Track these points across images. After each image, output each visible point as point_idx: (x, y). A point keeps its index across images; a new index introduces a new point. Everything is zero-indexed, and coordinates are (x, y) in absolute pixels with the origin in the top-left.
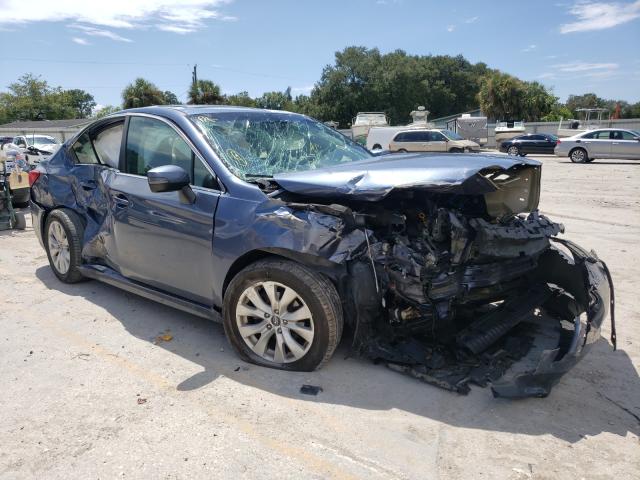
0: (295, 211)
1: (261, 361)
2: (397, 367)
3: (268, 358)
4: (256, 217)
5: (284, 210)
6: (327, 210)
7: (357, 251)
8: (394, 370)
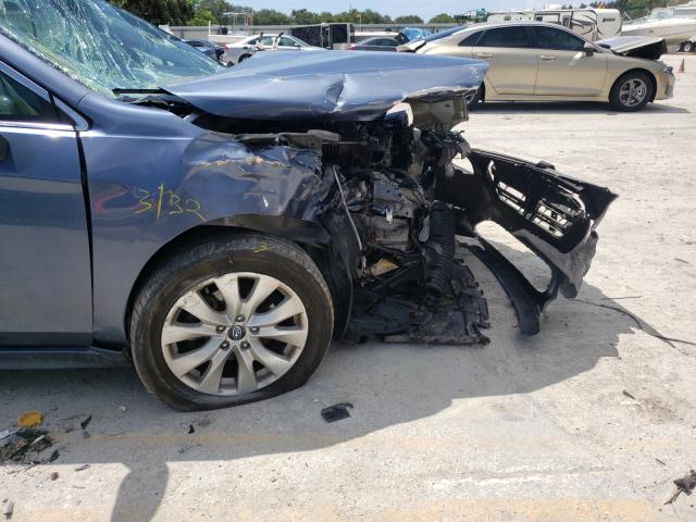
0: (253, 147)
1: (216, 400)
2: (400, 338)
3: (226, 392)
4: (188, 168)
5: (236, 149)
6: (303, 142)
7: (328, 200)
8: (394, 343)
